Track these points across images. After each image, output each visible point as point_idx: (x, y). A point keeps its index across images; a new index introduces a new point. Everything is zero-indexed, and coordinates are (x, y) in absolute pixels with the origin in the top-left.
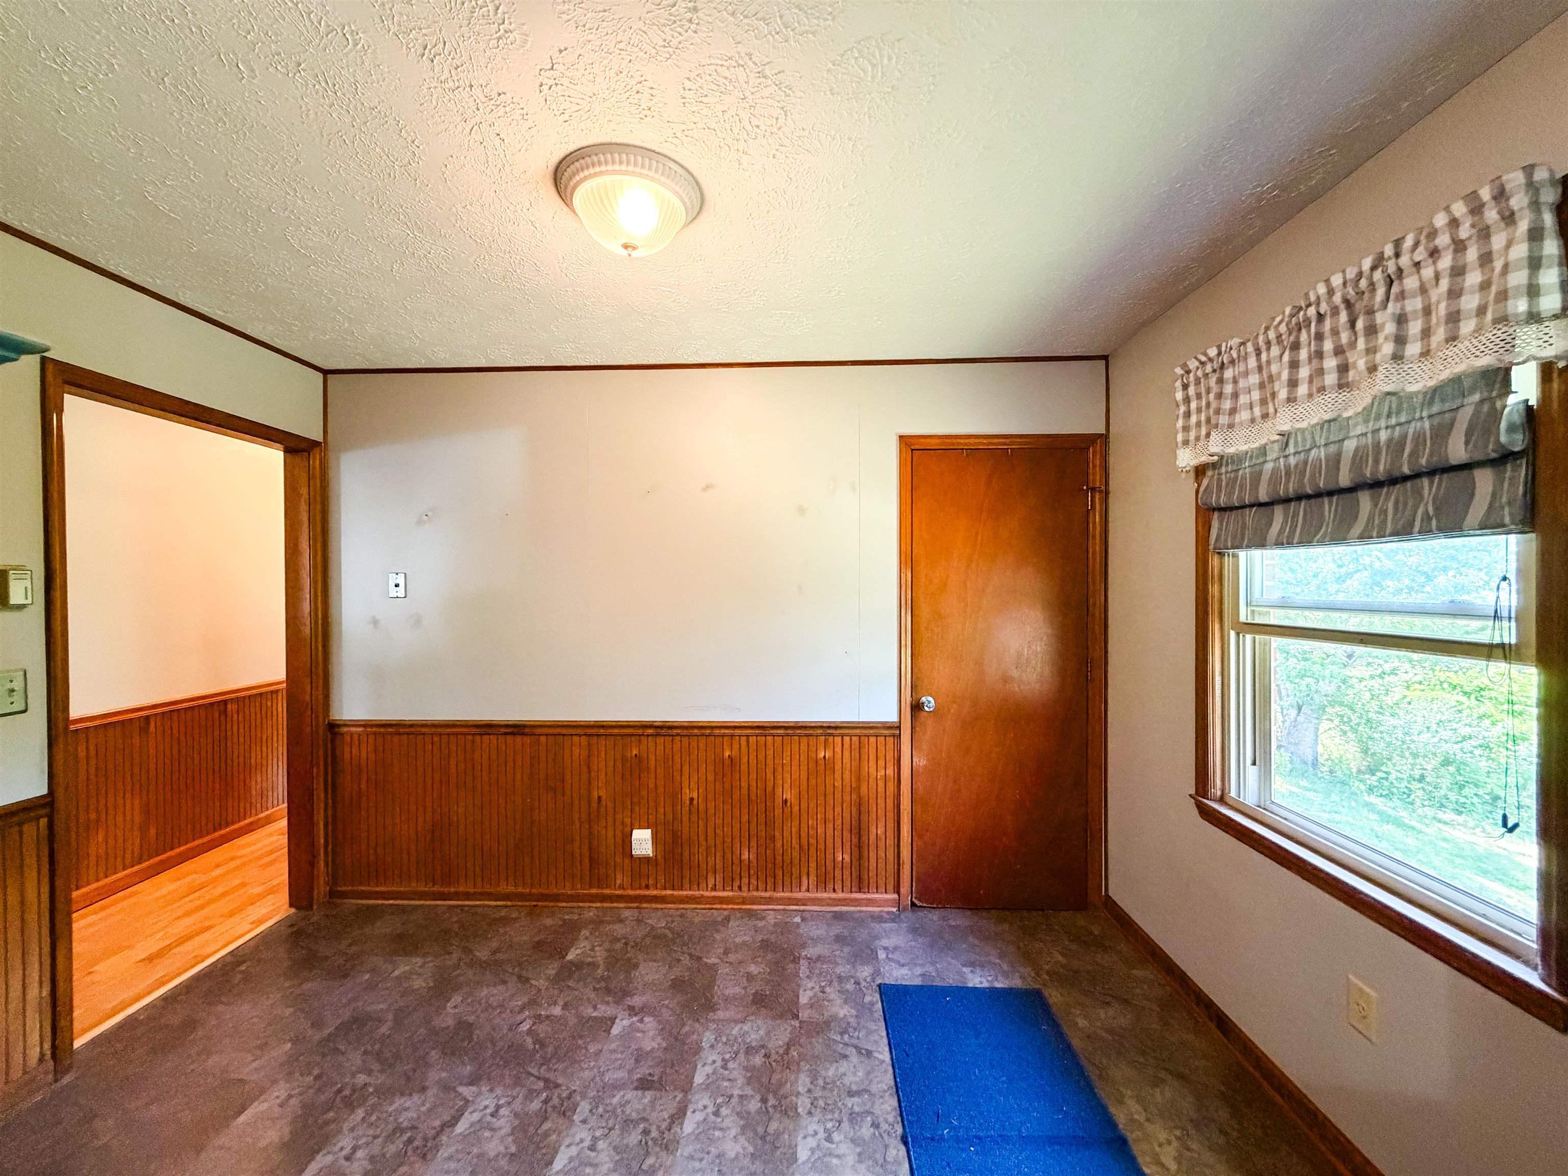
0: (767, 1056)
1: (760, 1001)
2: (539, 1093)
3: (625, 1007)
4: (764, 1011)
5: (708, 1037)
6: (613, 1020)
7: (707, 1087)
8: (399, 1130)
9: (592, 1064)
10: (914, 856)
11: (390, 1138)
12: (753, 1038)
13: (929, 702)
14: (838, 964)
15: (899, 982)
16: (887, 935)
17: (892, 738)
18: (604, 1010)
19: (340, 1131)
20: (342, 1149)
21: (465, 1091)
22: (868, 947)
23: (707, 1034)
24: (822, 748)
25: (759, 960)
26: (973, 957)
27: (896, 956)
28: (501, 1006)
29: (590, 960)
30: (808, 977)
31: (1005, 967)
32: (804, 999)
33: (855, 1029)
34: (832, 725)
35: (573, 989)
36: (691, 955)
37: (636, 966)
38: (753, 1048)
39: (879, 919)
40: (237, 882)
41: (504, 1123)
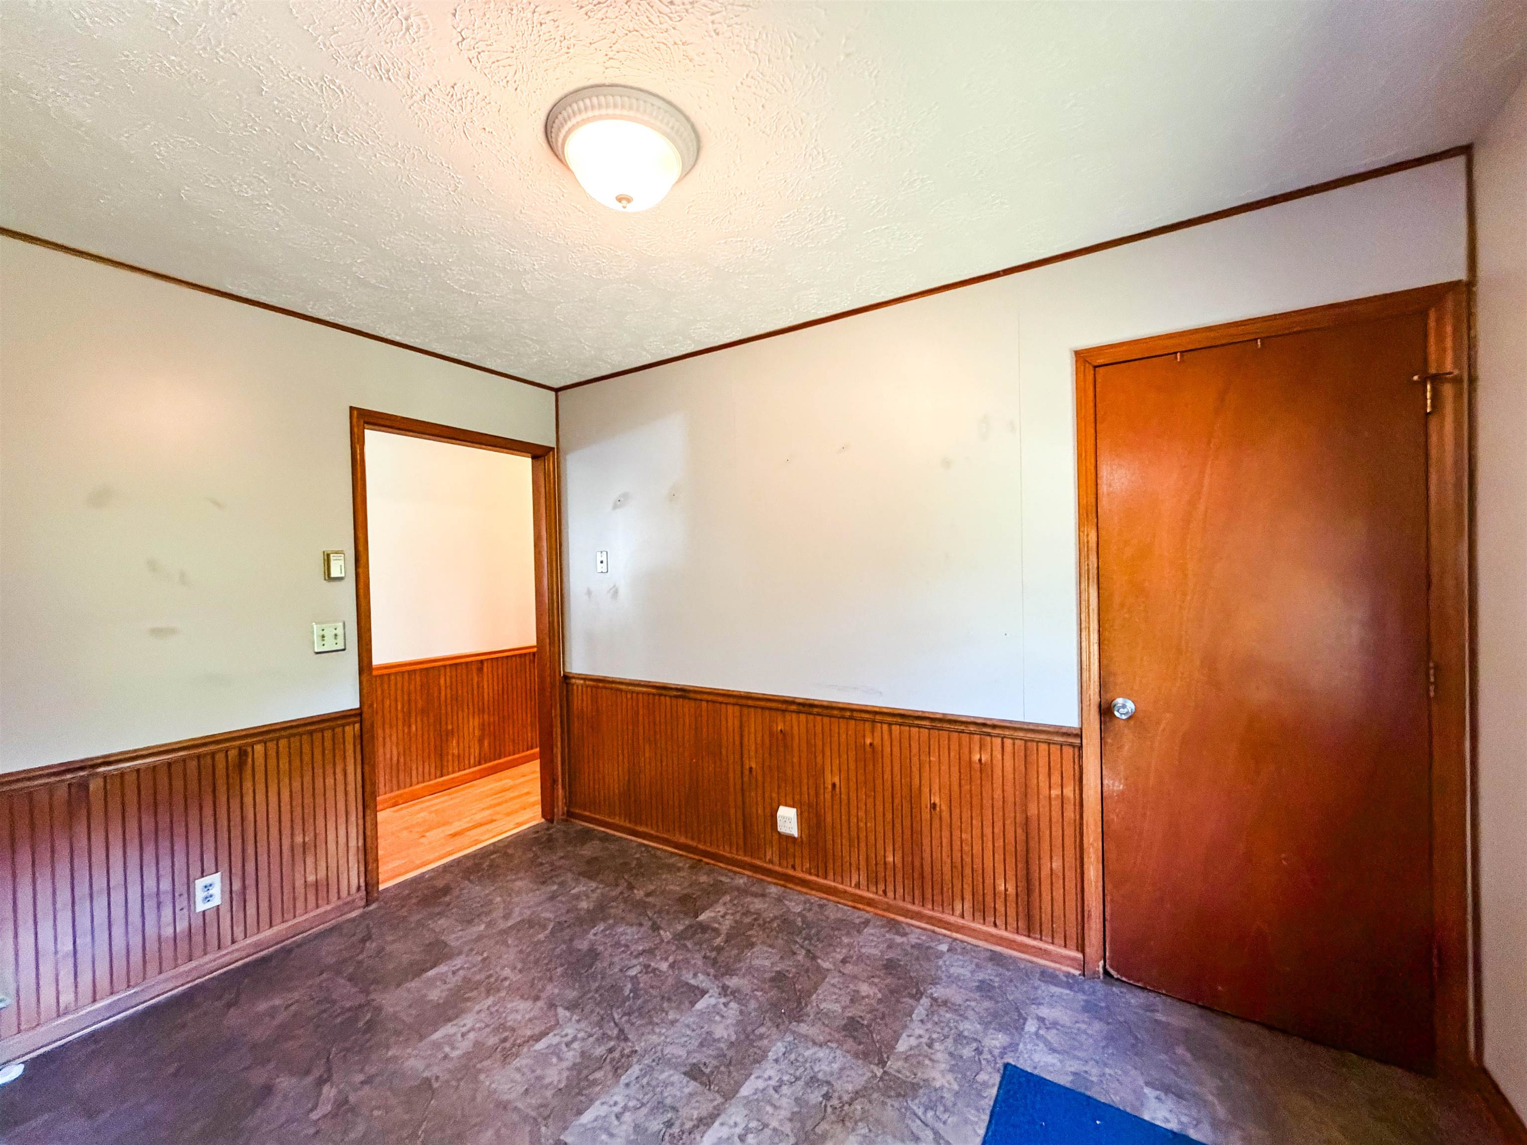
0: (827, 1097)
1: (852, 1027)
2: (610, 1038)
3: (720, 985)
4: (850, 1044)
5: (779, 1048)
6: (704, 992)
7: (748, 1102)
8: (502, 1027)
9: (664, 1030)
10: (1108, 909)
11: (496, 1030)
12: (823, 1069)
13: (1125, 706)
14: (967, 1018)
15: (1036, 1072)
16: (1054, 1001)
17: (1071, 750)
18: (701, 981)
19: (470, 1010)
20: (464, 1025)
21: (561, 1012)
22: (1017, 1009)
23: (779, 1044)
24: (976, 748)
25: (876, 980)
26: (1171, 1078)
27: (1052, 1036)
28: (627, 946)
29: (716, 925)
30: (922, 1021)
31: (1221, 1112)
32: (902, 1046)
33: (946, 1110)
34: (989, 722)
35: (688, 950)
36: (808, 951)
37: (753, 945)
38: (818, 1080)
39: (1048, 977)
40: (525, 790)
41: (571, 1056)
